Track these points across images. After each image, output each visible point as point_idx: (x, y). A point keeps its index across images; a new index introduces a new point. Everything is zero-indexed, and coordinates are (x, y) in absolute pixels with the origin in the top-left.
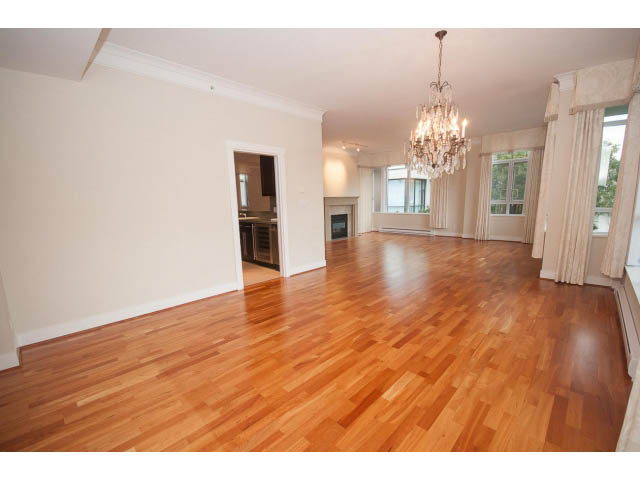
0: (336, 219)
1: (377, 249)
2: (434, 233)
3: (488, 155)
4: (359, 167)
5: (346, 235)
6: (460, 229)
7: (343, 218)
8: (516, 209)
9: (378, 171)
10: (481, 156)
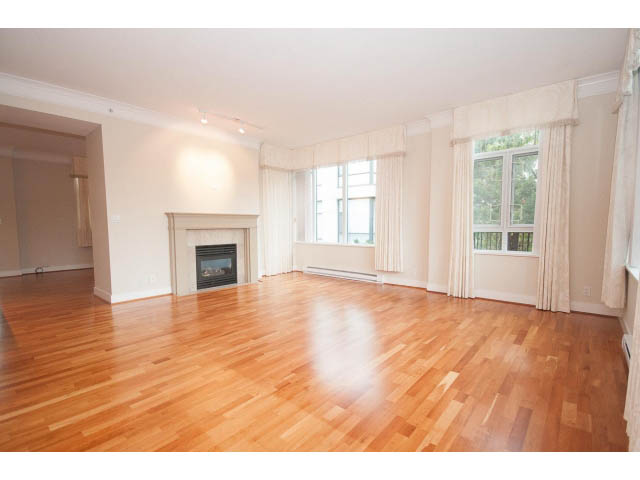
0: (204, 253)
1: (299, 303)
2: (383, 279)
3: (466, 140)
4: (262, 168)
5: (234, 280)
6: (424, 276)
7: (229, 250)
8: (517, 242)
9: (299, 176)
10: (452, 144)
